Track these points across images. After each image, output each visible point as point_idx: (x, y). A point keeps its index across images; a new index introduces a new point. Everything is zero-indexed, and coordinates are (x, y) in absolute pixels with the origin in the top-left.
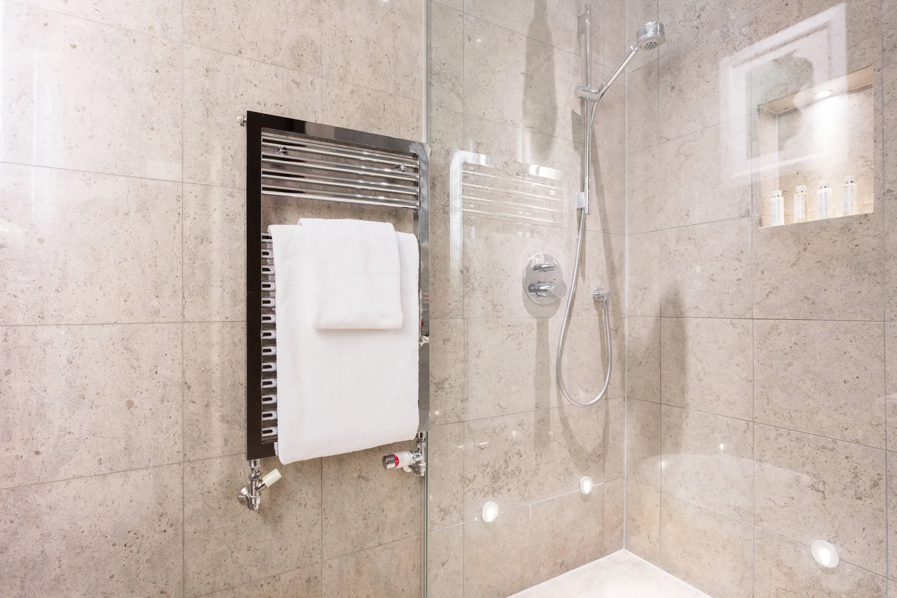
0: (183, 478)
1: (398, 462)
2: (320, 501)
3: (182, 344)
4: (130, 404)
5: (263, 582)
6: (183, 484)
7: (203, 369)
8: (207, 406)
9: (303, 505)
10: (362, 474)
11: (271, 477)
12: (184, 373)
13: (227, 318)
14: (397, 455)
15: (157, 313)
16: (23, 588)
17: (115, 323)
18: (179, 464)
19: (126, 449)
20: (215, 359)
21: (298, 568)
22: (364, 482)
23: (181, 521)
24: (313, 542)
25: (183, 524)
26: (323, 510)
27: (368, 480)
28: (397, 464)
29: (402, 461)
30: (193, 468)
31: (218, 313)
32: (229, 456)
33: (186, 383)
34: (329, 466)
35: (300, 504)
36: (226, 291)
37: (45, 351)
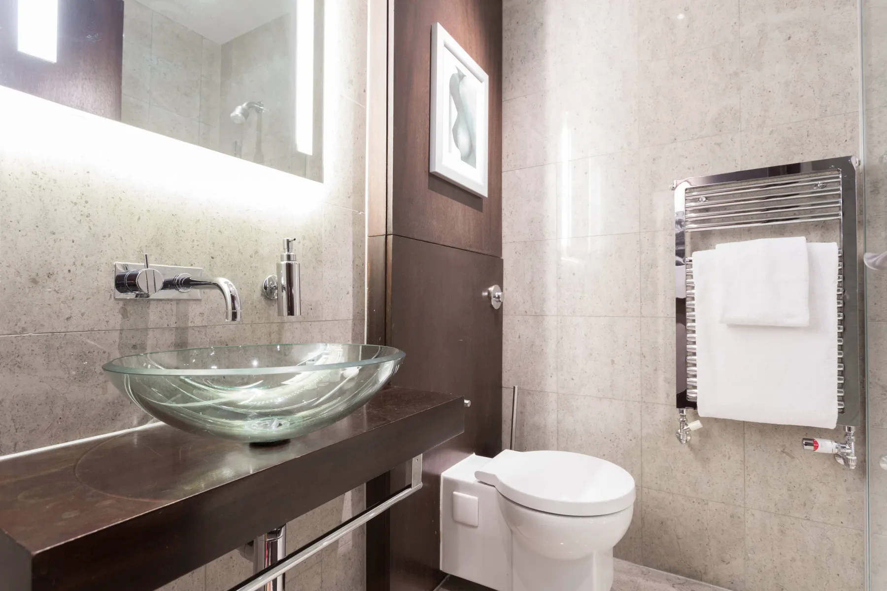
0: (641, 412)
1: (818, 447)
2: (743, 459)
3: (640, 330)
4: (613, 362)
5: (695, 500)
6: (641, 415)
7: (653, 346)
8: (656, 370)
9: (727, 456)
10: (786, 451)
11: (694, 425)
12: (641, 347)
13: (668, 315)
14: (817, 440)
15: (626, 311)
16: (567, 444)
17: (606, 316)
18: (639, 402)
19: (611, 386)
20: (661, 341)
21: (723, 503)
22: (788, 458)
23: (640, 437)
24: (737, 489)
25: (641, 439)
26: (746, 467)
27: (793, 458)
28: (816, 447)
29: (822, 446)
30: (647, 407)
31: (662, 311)
32: (670, 405)
33: (643, 354)
34: (751, 434)
35: (725, 456)
36: (667, 298)
37: (575, 329)
